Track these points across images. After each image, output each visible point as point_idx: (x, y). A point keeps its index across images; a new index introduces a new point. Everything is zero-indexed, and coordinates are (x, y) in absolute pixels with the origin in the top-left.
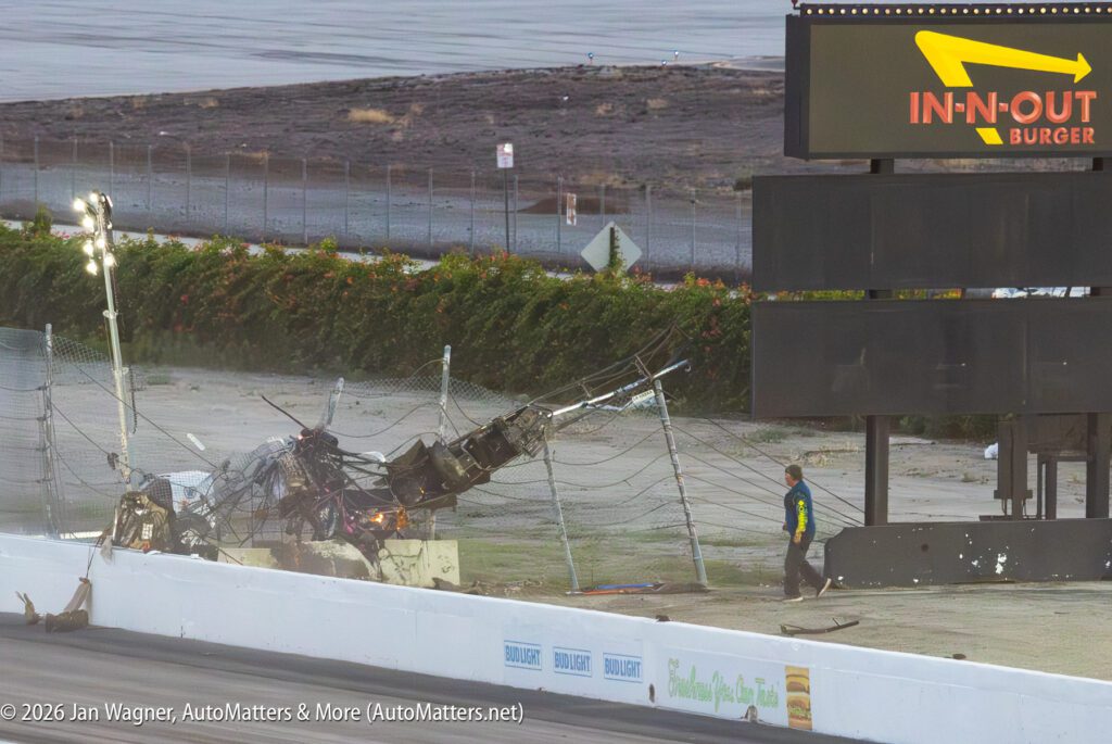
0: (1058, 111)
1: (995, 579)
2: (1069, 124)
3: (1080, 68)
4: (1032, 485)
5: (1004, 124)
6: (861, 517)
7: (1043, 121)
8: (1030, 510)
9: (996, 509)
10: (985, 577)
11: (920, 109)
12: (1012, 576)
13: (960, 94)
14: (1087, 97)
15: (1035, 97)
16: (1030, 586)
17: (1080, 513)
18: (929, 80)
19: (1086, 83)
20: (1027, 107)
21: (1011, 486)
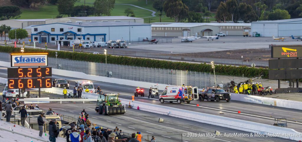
0: (294, 54)
1: (289, 93)
2: (295, 55)
3: (296, 50)
4: (292, 85)
5: (289, 55)
6: (278, 88)
7: (293, 55)
8: (292, 87)
9: (289, 87)
10: (288, 92)
11: (282, 54)
12: (291, 92)
13: (286, 53)
14: (296, 53)
15: (292, 53)
16: (292, 93)
17: (296, 87)
18: (283, 52)
19: (296, 52)
20: (291, 54)
21: (290, 85)
